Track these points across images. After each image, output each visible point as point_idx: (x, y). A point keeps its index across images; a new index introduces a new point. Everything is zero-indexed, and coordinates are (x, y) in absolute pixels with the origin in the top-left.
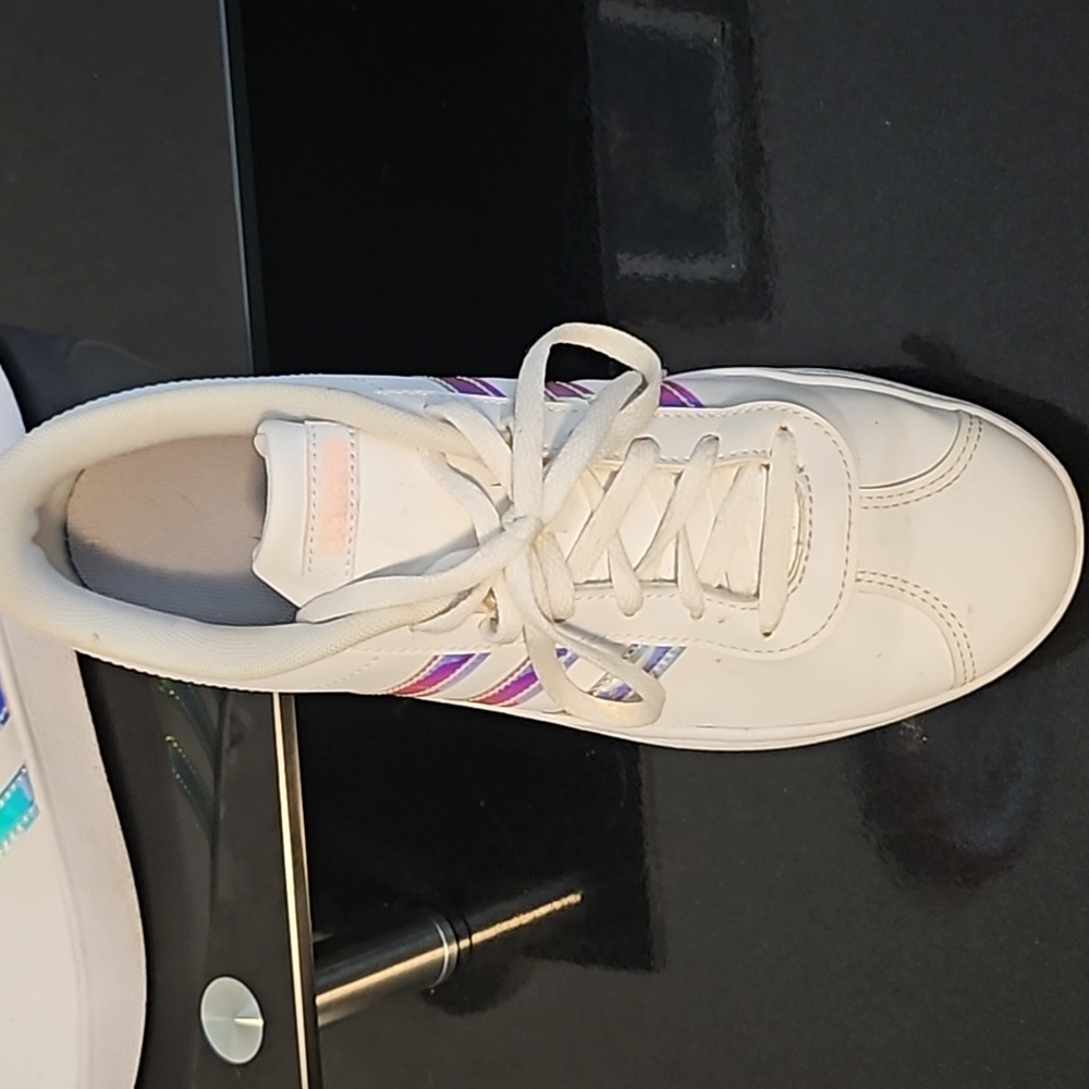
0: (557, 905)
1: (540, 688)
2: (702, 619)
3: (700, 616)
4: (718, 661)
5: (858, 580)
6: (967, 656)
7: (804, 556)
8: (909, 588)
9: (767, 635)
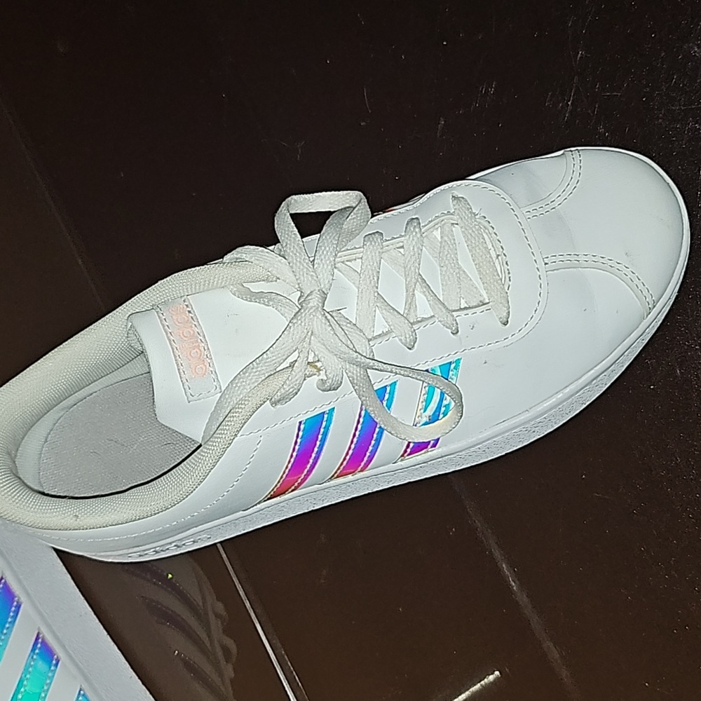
0: (478, 686)
1: (382, 430)
2: (459, 333)
3: (458, 332)
4: (485, 363)
5: (546, 264)
6: (641, 286)
7: (505, 263)
8: (582, 258)
9: (505, 324)
